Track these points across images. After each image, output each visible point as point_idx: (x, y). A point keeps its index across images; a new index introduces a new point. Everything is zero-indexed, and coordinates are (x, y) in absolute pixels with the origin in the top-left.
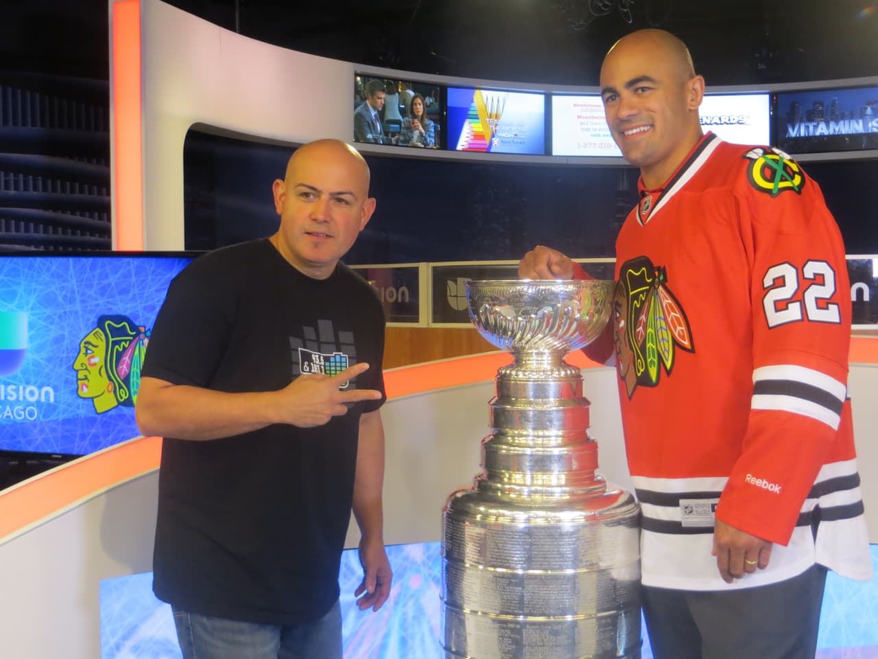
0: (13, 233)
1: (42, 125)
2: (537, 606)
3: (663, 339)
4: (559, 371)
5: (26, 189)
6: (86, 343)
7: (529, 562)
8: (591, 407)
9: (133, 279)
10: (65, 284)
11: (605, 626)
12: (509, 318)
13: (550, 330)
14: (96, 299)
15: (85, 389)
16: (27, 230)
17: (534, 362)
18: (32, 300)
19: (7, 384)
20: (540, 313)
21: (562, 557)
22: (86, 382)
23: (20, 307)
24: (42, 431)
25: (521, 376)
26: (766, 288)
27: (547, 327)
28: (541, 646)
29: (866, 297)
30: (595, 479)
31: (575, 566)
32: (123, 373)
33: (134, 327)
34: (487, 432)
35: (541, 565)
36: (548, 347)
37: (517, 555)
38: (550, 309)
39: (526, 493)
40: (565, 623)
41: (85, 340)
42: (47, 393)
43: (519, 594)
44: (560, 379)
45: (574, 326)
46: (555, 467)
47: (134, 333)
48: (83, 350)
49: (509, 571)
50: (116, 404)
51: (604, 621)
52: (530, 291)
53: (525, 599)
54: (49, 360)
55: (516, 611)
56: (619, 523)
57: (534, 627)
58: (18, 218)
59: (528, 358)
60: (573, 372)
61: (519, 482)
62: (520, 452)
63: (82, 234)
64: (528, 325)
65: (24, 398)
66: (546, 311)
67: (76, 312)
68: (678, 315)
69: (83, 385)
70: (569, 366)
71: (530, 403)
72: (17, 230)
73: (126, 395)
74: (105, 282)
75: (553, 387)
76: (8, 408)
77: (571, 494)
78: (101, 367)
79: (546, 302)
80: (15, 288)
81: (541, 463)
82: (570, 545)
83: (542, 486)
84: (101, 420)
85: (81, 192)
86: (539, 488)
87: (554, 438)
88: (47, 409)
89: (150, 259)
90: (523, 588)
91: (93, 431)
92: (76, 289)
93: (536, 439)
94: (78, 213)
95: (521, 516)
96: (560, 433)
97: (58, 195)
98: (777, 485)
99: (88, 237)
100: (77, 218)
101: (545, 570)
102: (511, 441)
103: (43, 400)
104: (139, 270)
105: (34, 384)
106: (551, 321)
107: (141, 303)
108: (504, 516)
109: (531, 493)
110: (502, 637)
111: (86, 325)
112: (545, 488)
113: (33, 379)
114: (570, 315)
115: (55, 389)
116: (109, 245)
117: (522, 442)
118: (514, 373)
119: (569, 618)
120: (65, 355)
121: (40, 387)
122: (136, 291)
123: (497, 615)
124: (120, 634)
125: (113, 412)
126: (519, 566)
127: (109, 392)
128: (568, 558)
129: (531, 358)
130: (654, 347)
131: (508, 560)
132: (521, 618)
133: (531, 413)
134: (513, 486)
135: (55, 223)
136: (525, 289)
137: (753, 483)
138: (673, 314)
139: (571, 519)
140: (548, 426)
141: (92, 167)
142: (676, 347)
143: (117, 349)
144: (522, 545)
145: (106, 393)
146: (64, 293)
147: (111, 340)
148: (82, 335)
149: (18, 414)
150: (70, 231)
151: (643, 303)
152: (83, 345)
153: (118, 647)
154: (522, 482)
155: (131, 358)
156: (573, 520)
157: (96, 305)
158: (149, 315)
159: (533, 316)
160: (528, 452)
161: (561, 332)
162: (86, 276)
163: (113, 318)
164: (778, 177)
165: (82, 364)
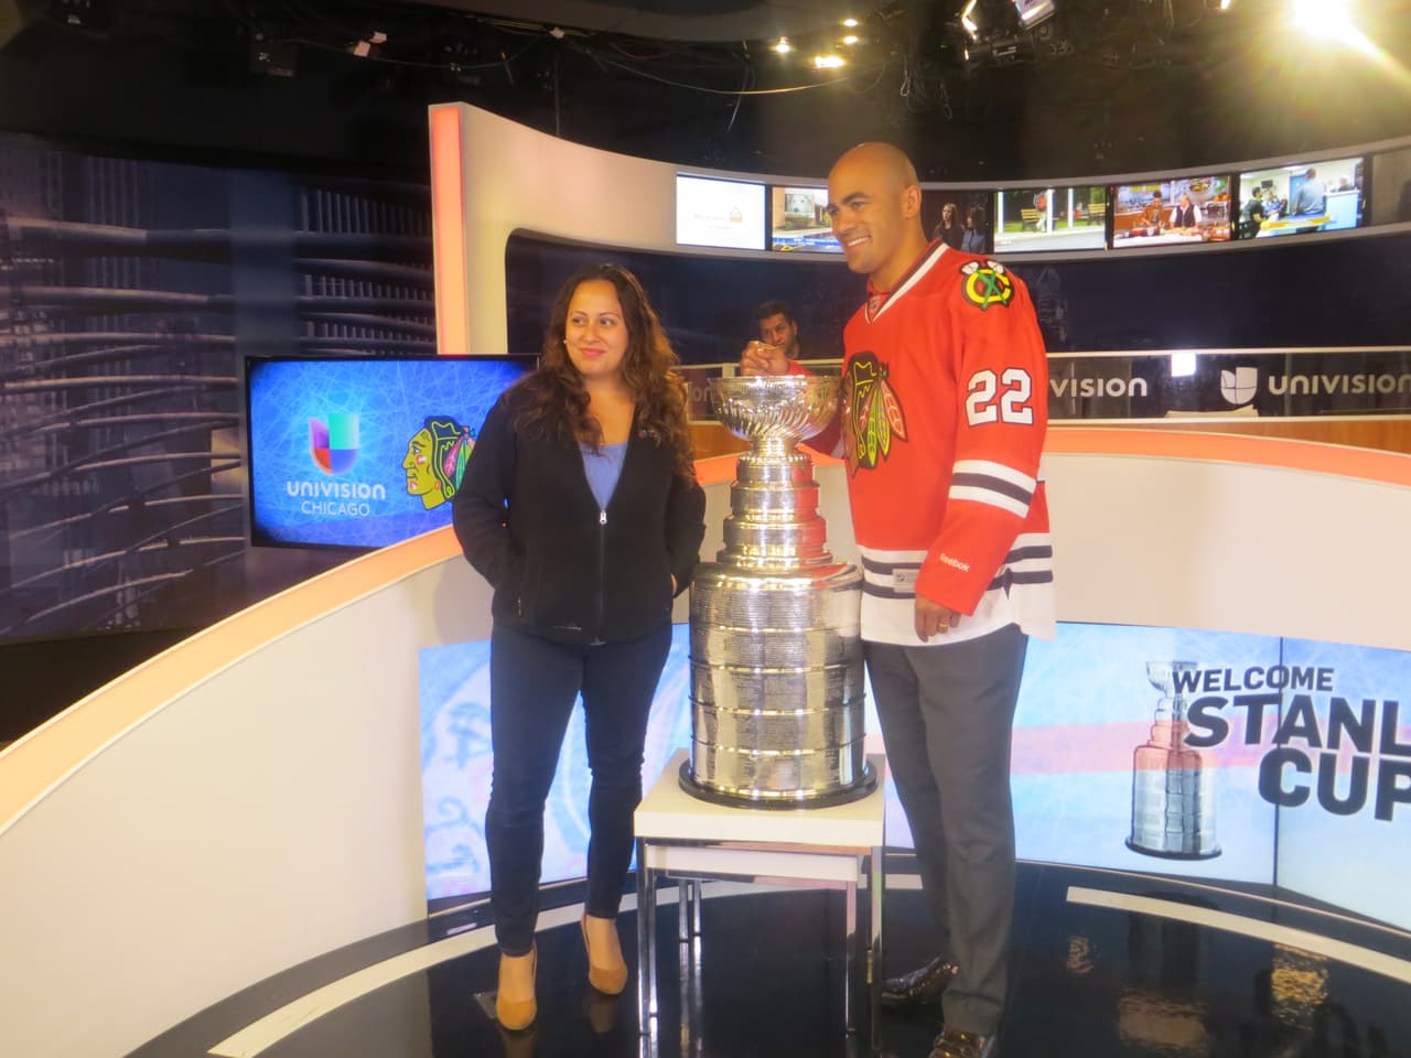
0: (346, 338)
1: (371, 231)
2: (776, 660)
4: (792, 456)
5: (357, 293)
6: (415, 443)
7: (766, 622)
9: (457, 381)
10: (393, 387)
11: (835, 677)
12: (750, 410)
13: (786, 421)
14: (423, 402)
15: (414, 487)
16: (359, 335)
17: (770, 449)
18: (363, 403)
19: (340, 482)
20: (777, 406)
21: (792, 618)
22: (414, 480)
23: (351, 409)
24: (374, 527)
25: (760, 461)
27: (783, 418)
28: (779, 696)
29: (1144, 393)
30: (823, 552)
31: (802, 627)
32: (449, 471)
33: (458, 428)
36: (782, 436)
38: (786, 402)
39: (762, 564)
40: (795, 674)
41: (413, 441)
42: (378, 491)
43: (760, 650)
44: (793, 464)
45: (807, 417)
46: (787, 541)
47: (459, 433)
48: (412, 450)
49: (746, 630)
50: (443, 500)
51: (833, 673)
52: (766, 387)
54: (380, 459)
55: (751, 665)
56: (846, 588)
57: (774, 678)
58: (350, 323)
59: (764, 446)
60: (805, 458)
61: (756, 555)
62: (757, 528)
63: (413, 338)
65: (357, 495)
66: (782, 404)
67: (405, 413)
68: (895, 408)
69: (412, 482)
70: (800, 453)
71: (764, 485)
72: (349, 335)
73: (452, 492)
74: (430, 385)
75: (786, 471)
76: (342, 505)
77: (802, 563)
78: (429, 466)
80: (346, 391)
81: (775, 537)
82: (800, 606)
83: (775, 557)
85: (411, 296)
86: (772, 559)
87: (786, 516)
88: (379, 506)
89: (473, 363)
90: (764, 644)
91: (422, 526)
92: (403, 391)
93: (770, 516)
94: (408, 318)
95: (756, 583)
96: (792, 511)
97: (388, 300)
98: (966, 564)
99: (418, 342)
100: (408, 323)
101: (777, 628)
102: (748, 518)
103: (375, 496)
104: (462, 373)
105: (367, 482)
106: (787, 413)
107: (465, 404)
108: (740, 582)
109: (766, 563)
110: (737, 687)
112: (778, 559)
113: (365, 477)
114: (803, 407)
115: (386, 486)
116: (435, 350)
117: (758, 519)
118: (753, 459)
119: (799, 670)
120: (394, 454)
121: (372, 485)
122: (461, 393)
123: (735, 668)
126: (756, 626)
127: (437, 489)
129: (766, 446)
131: (745, 620)
132: (757, 670)
133: (768, 495)
134: (750, 558)
135: (385, 328)
137: (946, 562)
138: (892, 406)
139: (800, 586)
140: (782, 505)
141: (419, 273)
142: (893, 437)
143: (443, 449)
144: (758, 607)
145: (434, 490)
146: (392, 396)
147: (437, 439)
148: (410, 435)
149: (351, 510)
150: (400, 335)
151: (866, 395)
152: (411, 444)
154: (758, 554)
155: (457, 457)
156: (801, 586)
157: (424, 407)
158: (473, 415)
159: (771, 408)
160: (763, 527)
161: (795, 423)
162: (412, 379)
163: (438, 419)
164: (989, 291)
165: (411, 463)
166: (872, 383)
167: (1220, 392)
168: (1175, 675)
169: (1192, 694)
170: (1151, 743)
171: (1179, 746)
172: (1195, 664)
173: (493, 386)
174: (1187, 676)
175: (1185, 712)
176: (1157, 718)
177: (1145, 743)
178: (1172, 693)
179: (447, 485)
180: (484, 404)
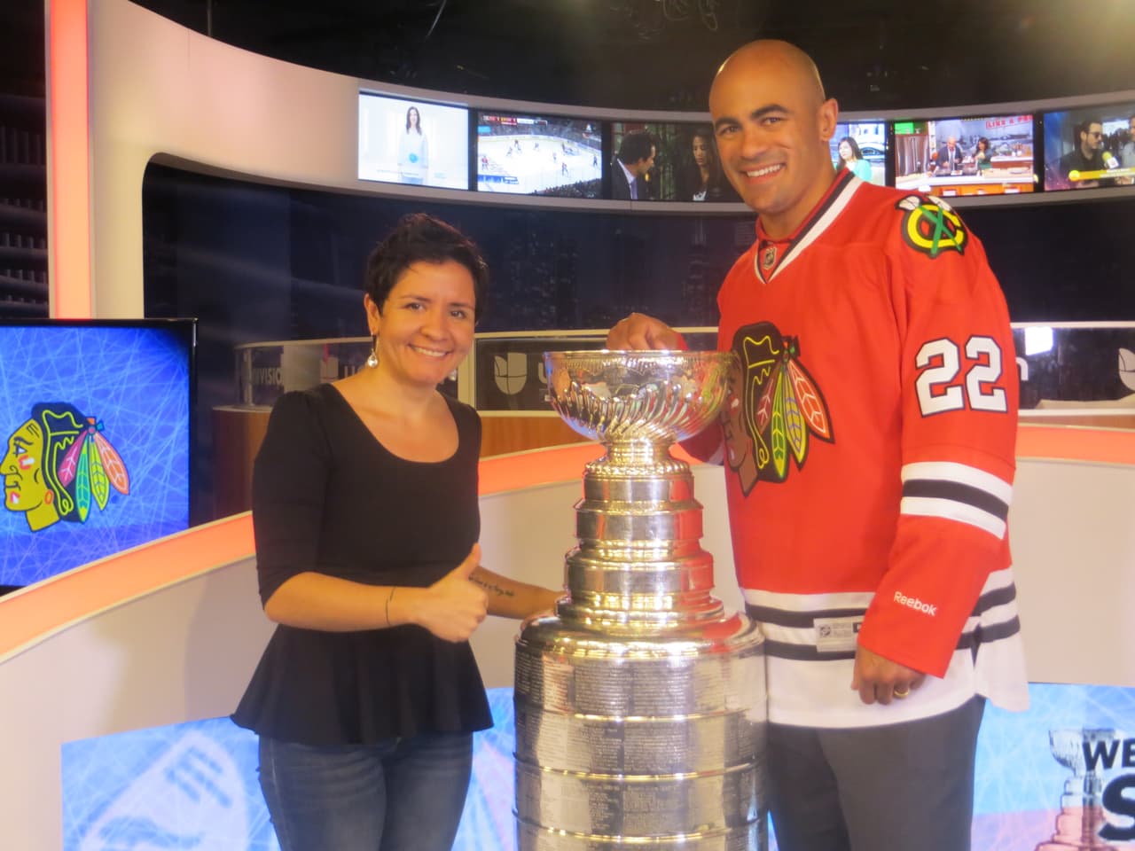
2: (641, 762)
3: (794, 425)
4: (664, 465)
6: (19, 439)
7: (631, 707)
8: (704, 511)
9: (80, 355)
12: (603, 399)
13: (654, 414)
14: (30, 383)
15: (16, 500)
17: (632, 454)
20: (642, 392)
21: (671, 701)
22: (16, 490)
25: (617, 472)
26: (920, 368)
27: (650, 410)
28: (646, 813)
29: (1025, 376)
30: (712, 602)
32: (66, 478)
33: (80, 418)
34: (572, 544)
35: (646, 710)
36: (650, 436)
37: (615, 698)
38: (655, 387)
39: (623, 620)
40: (674, 782)
41: (15, 436)
43: (618, 747)
44: (666, 476)
45: (684, 409)
46: (660, 587)
47: (81, 426)
48: (13, 449)
49: (605, 719)
50: (57, 518)
52: (629, 365)
53: (626, 753)
55: (614, 770)
57: (637, 789)
59: (623, 450)
60: (682, 467)
61: (614, 606)
62: (616, 569)
63: (4, 298)
64: (627, 407)
66: (649, 390)
67: (3, 399)
68: (813, 397)
69: (13, 493)
70: (675, 460)
71: (628, 506)
73: (70, 506)
74: (43, 359)
75: (656, 486)
77: (678, 620)
78: (37, 471)
79: (650, 379)
81: (643, 583)
82: (681, 684)
83: (643, 610)
84: (37, 539)
86: (640, 614)
87: (656, 551)
89: (102, 330)
90: (623, 741)
91: (27, 554)
92: (3, 369)
93: (635, 551)
95: (617, 648)
96: (666, 544)
98: (932, 606)
101: (650, 716)
102: (603, 554)
104: (87, 345)
106: (655, 404)
107: (90, 387)
108: (597, 649)
109: (629, 619)
110: (595, 802)
111: (17, 416)
112: (647, 613)
114: (679, 395)
116: (46, 313)
117: (617, 555)
118: (607, 468)
119: (679, 777)
122: (84, 371)
123: (588, 774)
124: (85, 813)
125: (53, 529)
126: (617, 712)
127: (48, 503)
128: (678, 700)
129: (628, 450)
130: (782, 435)
131: (604, 704)
132: (619, 778)
133: (630, 519)
134: (606, 612)
136: (624, 363)
137: (904, 603)
138: (807, 395)
139: (681, 653)
140: (651, 535)
142: (811, 435)
143: (58, 448)
144: (623, 685)
145: (44, 504)
147: (50, 435)
148: (11, 429)
151: (766, 379)
152: (12, 441)
153: (83, 830)
154: (618, 607)
155: (77, 459)
156: (683, 653)
157: (32, 390)
158: (100, 402)
159: (633, 396)
160: (626, 567)
161: (667, 417)
162: (16, 352)
163: (50, 406)
164: (937, 234)
165: (11, 468)
166: (773, 366)
167: (1118, 375)
168: (1086, 747)
169: (1109, 771)
170: (1056, 838)
171: (1092, 841)
172: (1110, 731)
173: (129, 363)
174: (1101, 747)
175: (1099, 795)
176: (1064, 805)
177: (1049, 839)
178: (1083, 771)
179: (63, 497)
180: (116, 387)
